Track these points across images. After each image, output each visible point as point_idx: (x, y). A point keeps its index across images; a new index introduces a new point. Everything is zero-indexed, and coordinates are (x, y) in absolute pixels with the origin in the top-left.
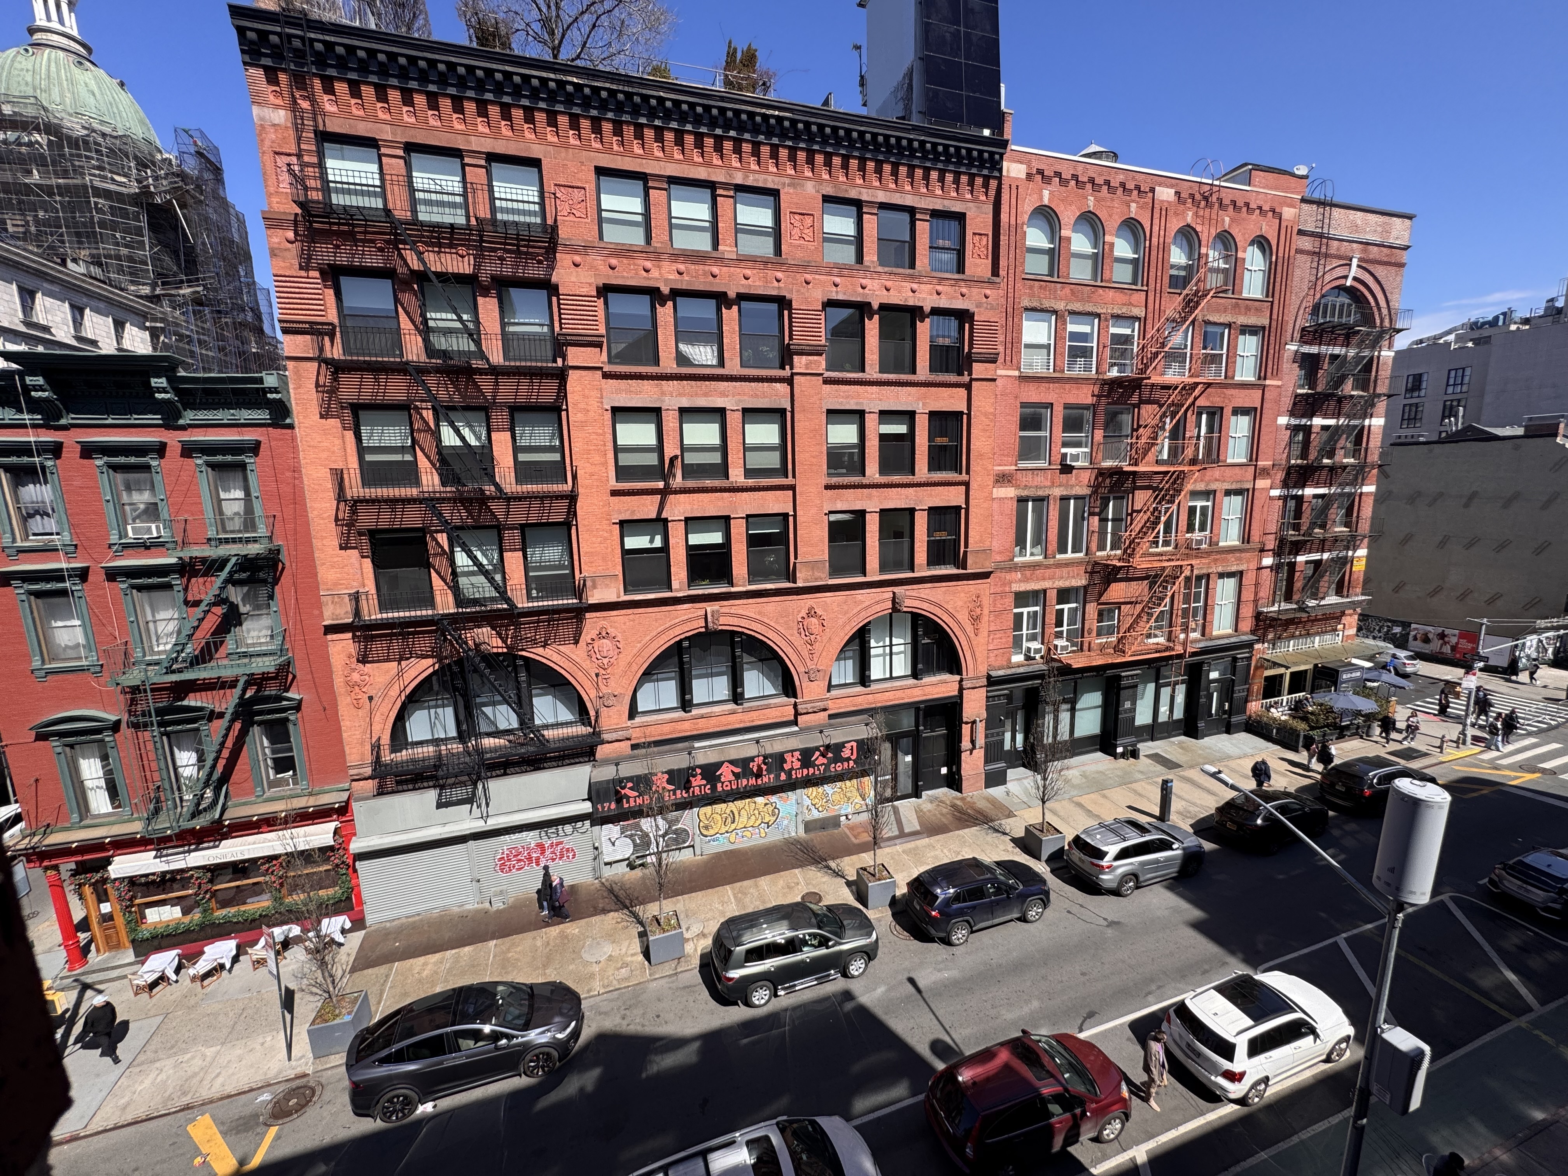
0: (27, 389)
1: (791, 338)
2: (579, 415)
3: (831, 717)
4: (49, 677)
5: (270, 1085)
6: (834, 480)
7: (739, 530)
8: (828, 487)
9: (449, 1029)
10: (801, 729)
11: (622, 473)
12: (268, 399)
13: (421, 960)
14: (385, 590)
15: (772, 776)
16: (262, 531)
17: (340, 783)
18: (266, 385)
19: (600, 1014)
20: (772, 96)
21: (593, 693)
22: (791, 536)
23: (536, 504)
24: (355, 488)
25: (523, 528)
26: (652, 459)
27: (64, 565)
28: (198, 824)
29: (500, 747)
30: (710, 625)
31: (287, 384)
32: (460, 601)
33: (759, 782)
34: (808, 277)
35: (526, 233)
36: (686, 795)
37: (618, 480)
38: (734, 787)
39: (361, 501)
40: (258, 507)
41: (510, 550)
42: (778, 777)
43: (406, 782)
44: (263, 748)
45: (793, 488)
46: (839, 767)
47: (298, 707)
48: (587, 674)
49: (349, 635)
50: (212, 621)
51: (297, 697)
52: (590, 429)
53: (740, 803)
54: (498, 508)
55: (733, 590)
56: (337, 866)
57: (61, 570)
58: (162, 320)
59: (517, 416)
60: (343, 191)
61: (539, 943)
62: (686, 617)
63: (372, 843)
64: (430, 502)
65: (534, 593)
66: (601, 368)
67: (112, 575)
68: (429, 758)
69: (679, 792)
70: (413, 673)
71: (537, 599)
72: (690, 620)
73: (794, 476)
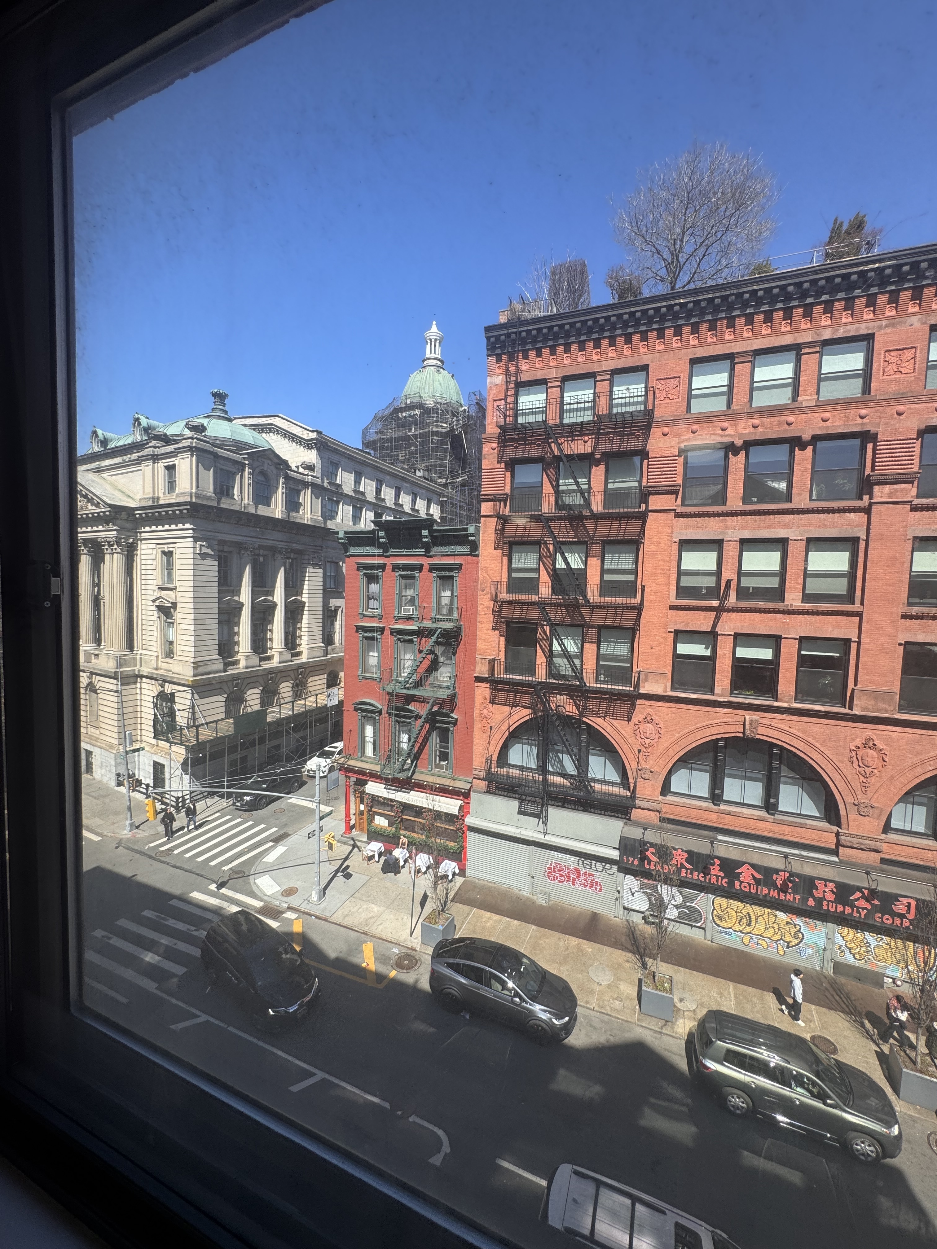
0: (379, 538)
1: (873, 469)
2: (652, 546)
3: (883, 861)
4: (363, 680)
5: (399, 945)
6: (915, 610)
7: (790, 650)
8: (904, 617)
9: (487, 969)
10: (841, 861)
11: (682, 591)
12: (469, 540)
13: (488, 914)
14: (510, 660)
15: (798, 897)
16: (455, 615)
17: (468, 777)
18: (469, 532)
19: (591, 1026)
20: (876, 251)
21: (634, 765)
22: (852, 662)
23: (611, 611)
24: (504, 595)
25: (600, 628)
26: (710, 582)
27: (376, 625)
28: (402, 776)
29: (563, 786)
30: (748, 732)
31: (479, 531)
32: (550, 674)
33: (782, 896)
34: (901, 408)
35: (631, 418)
36: (702, 879)
37: (677, 597)
38: (753, 891)
39: (505, 602)
40: (455, 600)
41: (589, 642)
42: (804, 900)
43: (503, 789)
44: (436, 743)
45: (859, 615)
46: (888, 920)
47: (455, 723)
48: (631, 748)
49: (488, 685)
50: (426, 663)
51: (456, 717)
52: (659, 557)
53: (758, 910)
54: (585, 612)
55: (776, 704)
56: (458, 829)
57: (374, 627)
58: (447, 496)
59: (607, 547)
60: (526, 414)
61: (561, 944)
62: (725, 720)
63: (477, 822)
64: (542, 605)
65: (602, 677)
66: (675, 510)
67: (394, 632)
68: (515, 778)
69: (696, 873)
70: (515, 718)
71: (604, 682)
72: (727, 723)
73: (862, 603)
